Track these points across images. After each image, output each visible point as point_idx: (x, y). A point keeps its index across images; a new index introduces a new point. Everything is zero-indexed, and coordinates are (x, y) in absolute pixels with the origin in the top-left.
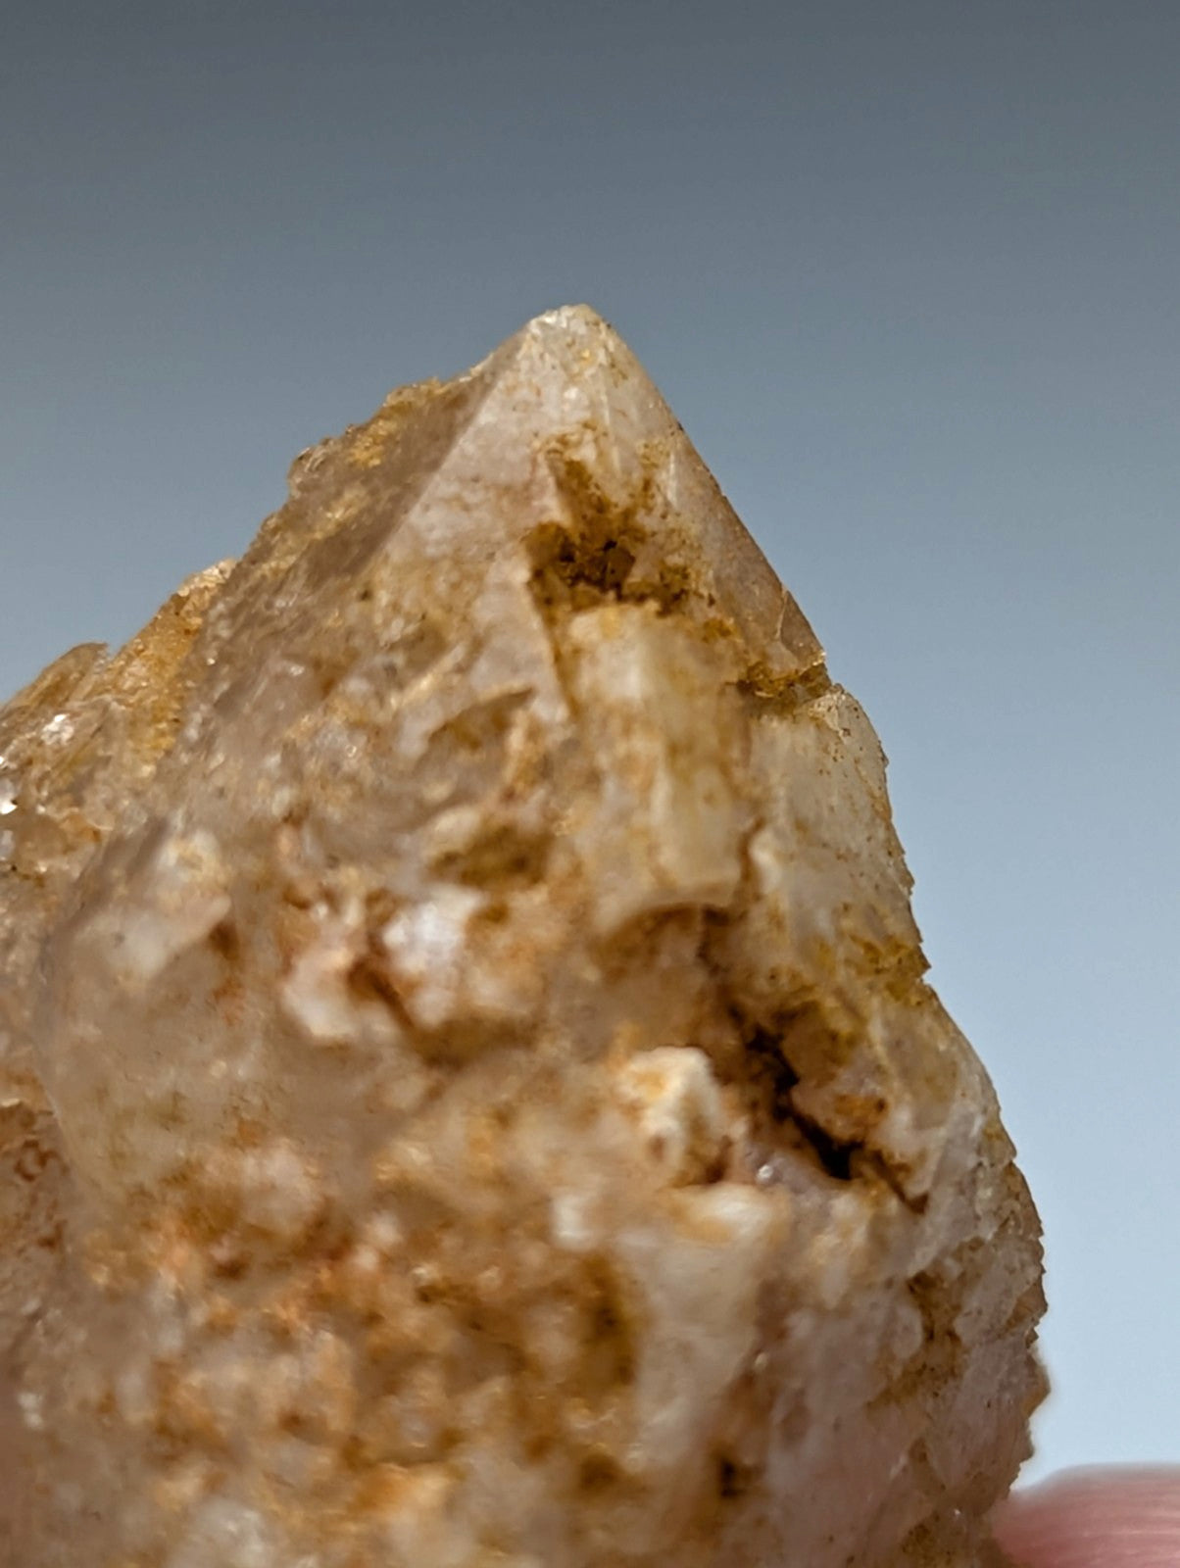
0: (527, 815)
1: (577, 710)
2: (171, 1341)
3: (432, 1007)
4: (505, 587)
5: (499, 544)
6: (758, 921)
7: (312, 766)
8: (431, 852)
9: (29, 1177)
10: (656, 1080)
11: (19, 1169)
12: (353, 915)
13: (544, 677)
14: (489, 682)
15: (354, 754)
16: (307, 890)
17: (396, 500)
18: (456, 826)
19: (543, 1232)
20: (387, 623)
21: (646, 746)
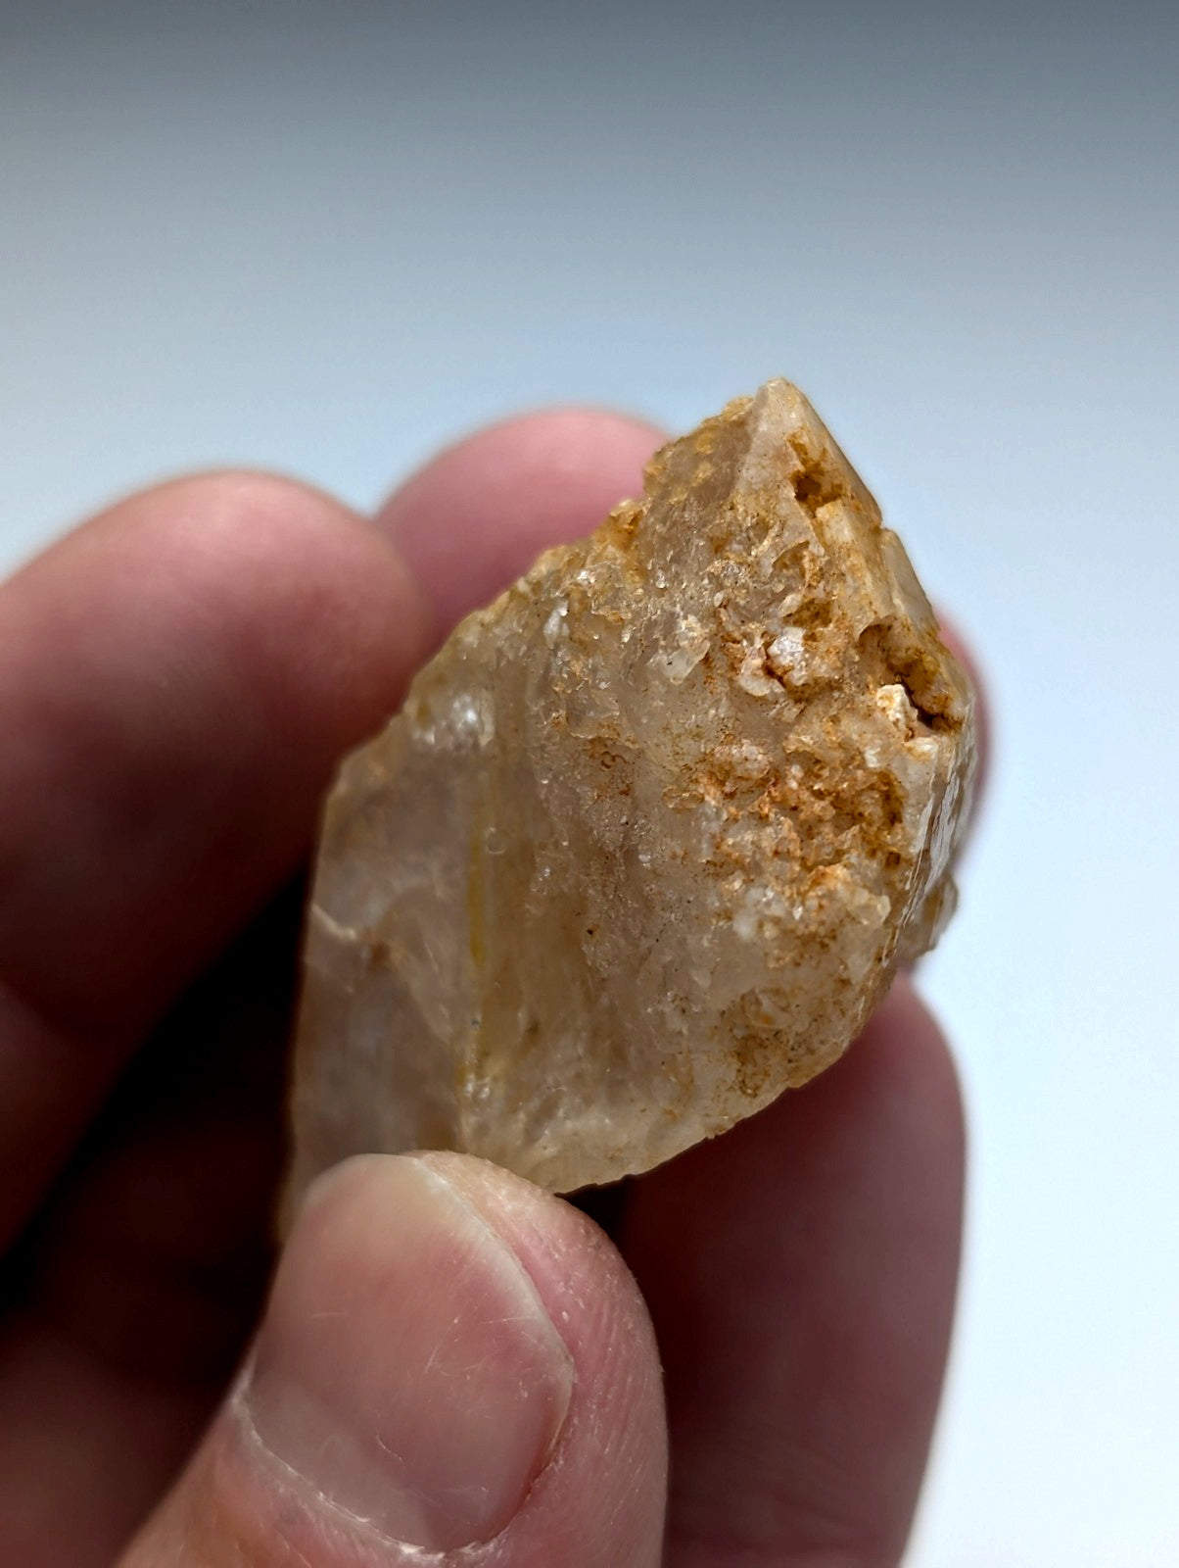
0: (819, 593)
1: (828, 547)
2: (715, 827)
3: (798, 677)
4: (788, 500)
5: (780, 482)
6: (897, 628)
7: (728, 583)
8: (783, 613)
9: (608, 767)
10: (889, 698)
11: (603, 763)
12: (759, 643)
13: (811, 536)
14: (791, 540)
15: (743, 576)
16: (737, 635)
17: (732, 467)
18: (792, 601)
19: (862, 765)
20: (744, 519)
21: (857, 560)
